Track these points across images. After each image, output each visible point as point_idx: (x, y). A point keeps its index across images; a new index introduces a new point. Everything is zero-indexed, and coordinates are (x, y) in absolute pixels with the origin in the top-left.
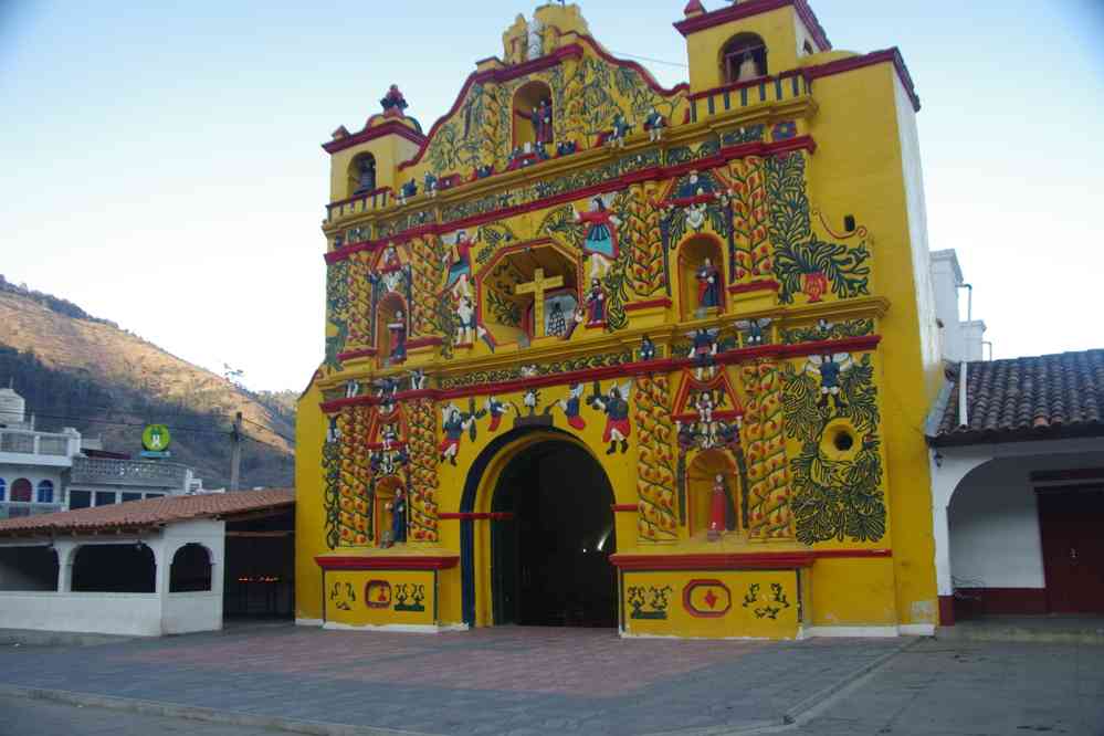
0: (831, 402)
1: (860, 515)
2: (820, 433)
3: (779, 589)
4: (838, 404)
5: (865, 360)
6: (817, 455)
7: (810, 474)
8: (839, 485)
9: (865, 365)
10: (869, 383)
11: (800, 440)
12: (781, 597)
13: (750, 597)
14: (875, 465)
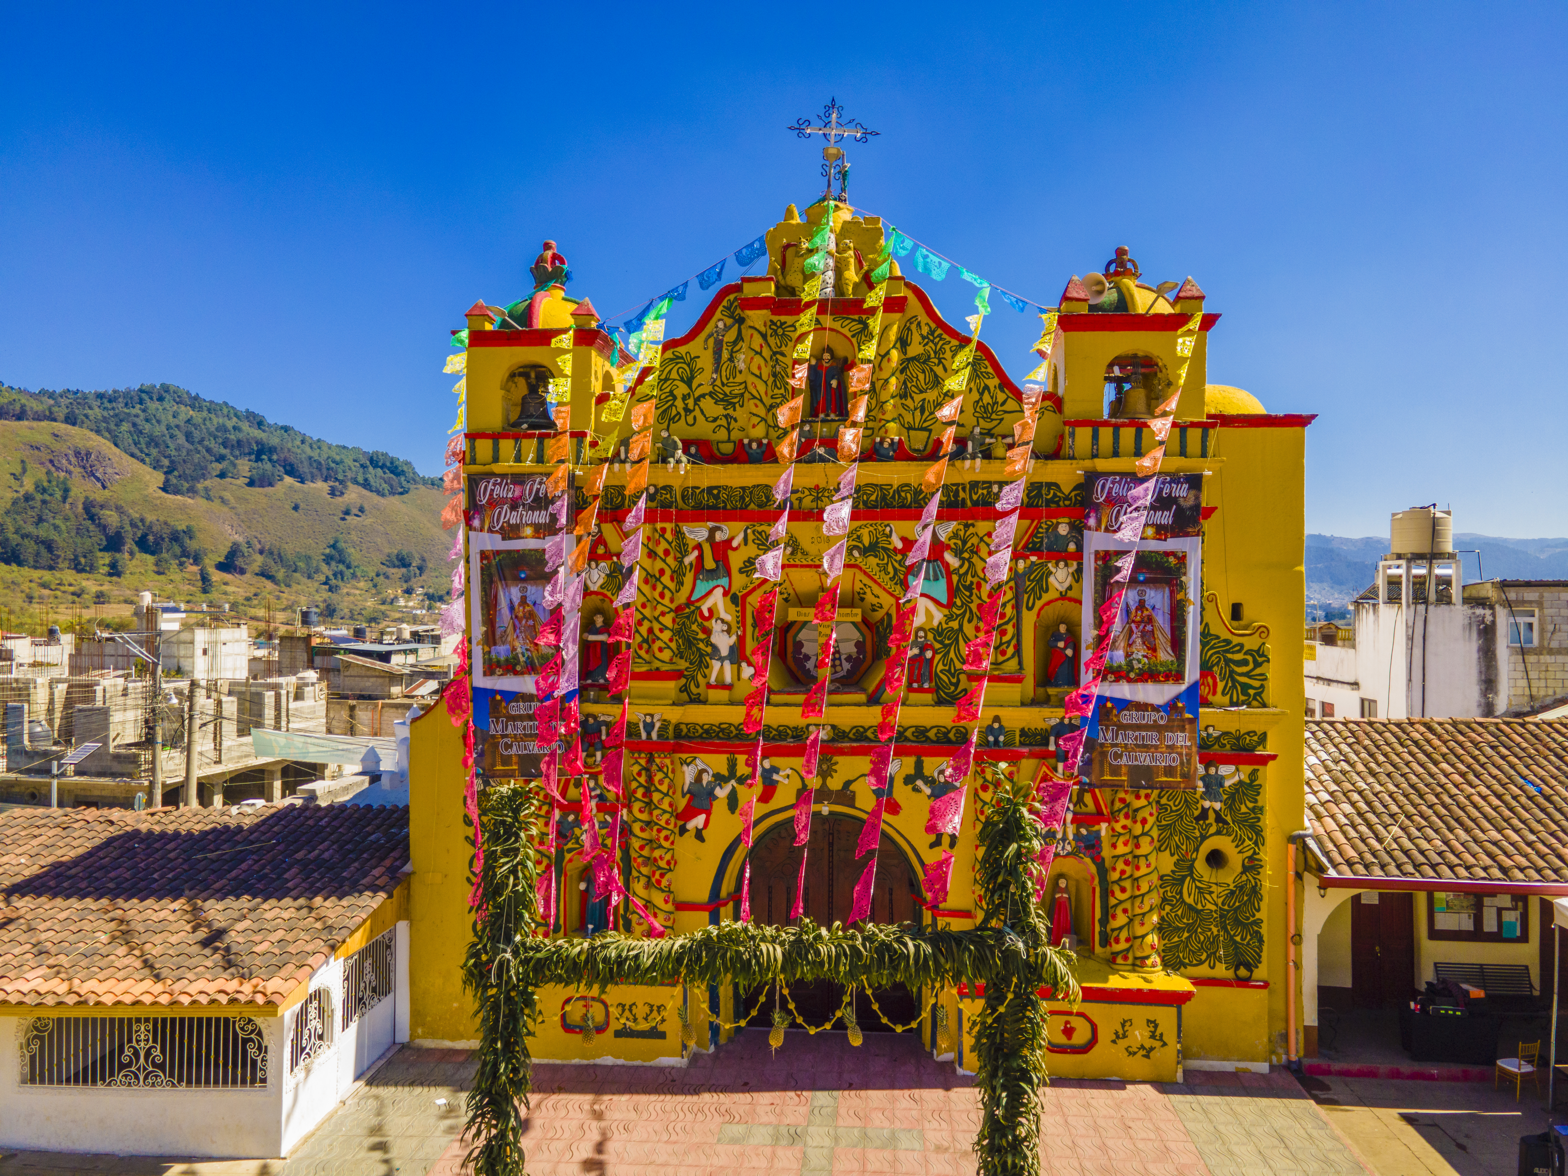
0: (1212, 816)
1: (1235, 942)
2: (1197, 850)
3: (1156, 1026)
4: (1219, 819)
5: (1253, 774)
6: (1191, 874)
7: (1181, 893)
8: (1213, 908)
9: (1252, 781)
10: (1256, 801)
11: (1172, 855)
12: (1158, 1033)
13: (1121, 1032)
14: (1255, 892)
